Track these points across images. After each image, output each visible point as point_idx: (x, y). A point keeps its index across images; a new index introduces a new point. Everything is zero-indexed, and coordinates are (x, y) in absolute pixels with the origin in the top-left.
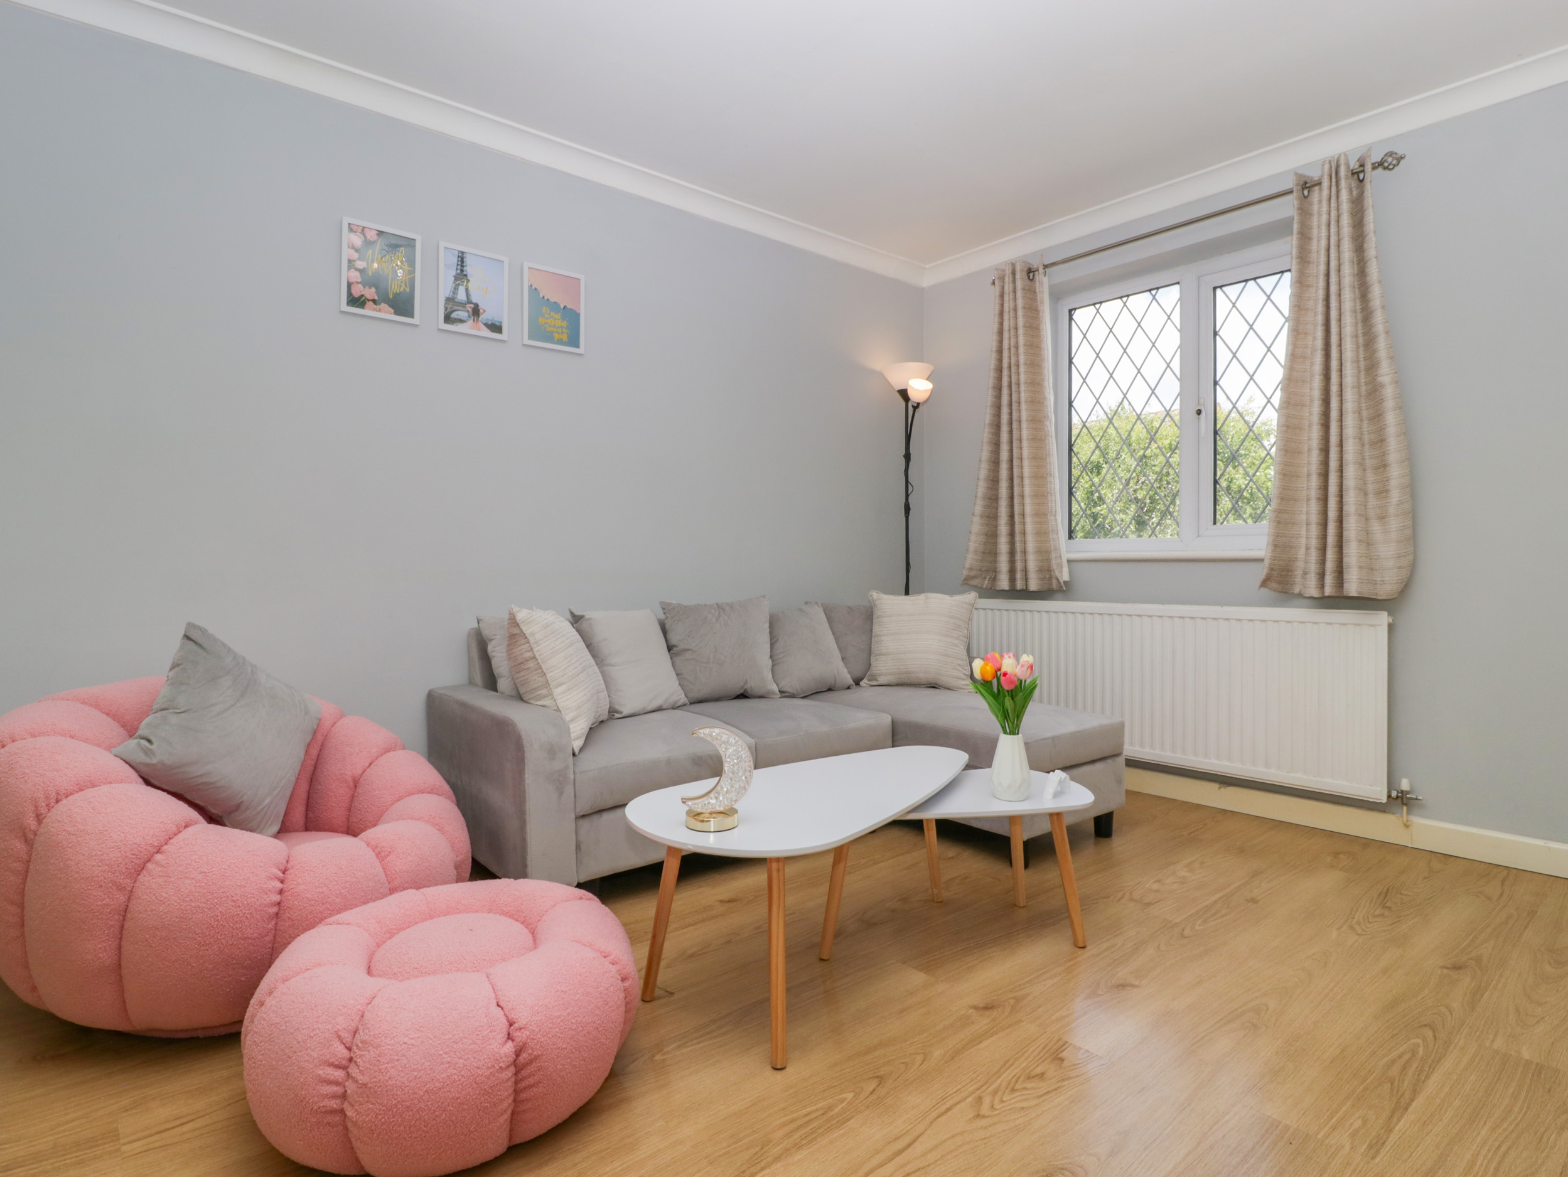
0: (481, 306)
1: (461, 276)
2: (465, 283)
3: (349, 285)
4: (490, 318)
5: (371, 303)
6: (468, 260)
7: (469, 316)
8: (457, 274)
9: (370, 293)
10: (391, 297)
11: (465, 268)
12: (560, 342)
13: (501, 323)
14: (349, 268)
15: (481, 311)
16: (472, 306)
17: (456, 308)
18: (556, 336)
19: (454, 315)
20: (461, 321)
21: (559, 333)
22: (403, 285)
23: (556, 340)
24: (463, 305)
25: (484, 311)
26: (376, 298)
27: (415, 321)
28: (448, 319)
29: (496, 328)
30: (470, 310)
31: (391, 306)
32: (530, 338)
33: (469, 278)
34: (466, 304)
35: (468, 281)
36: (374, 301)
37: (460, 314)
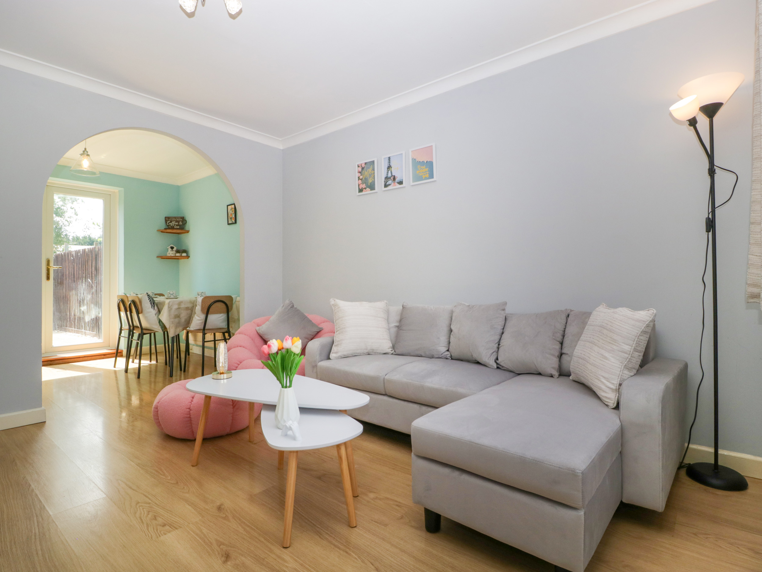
0: (396, 176)
1: (389, 167)
2: (390, 169)
3: (359, 185)
4: (399, 179)
5: (364, 190)
6: (391, 160)
7: (392, 182)
8: (388, 167)
9: (364, 186)
10: (369, 185)
11: (390, 163)
12: (426, 179)
13: (402, 180)
14: (358, 180)
15: (396, 178)
16: (393, 177)
17: (388, 180)
18: (424, 177)
19: (387, 183)
20: (390, 185)
21: (425, 175)
22: (372, 179)
23: (424, 178)
24: (390, 178)
25: (397, 177)
26: (365, 187)
27: (376, 190)
28: (386, 186)
29: (401, 183)
30: (392, 179)
31: (369, 188)
32: (413, 182)
33: (392, 166)
34: (391, 177)
35: (391, 167)
36: (365, 188)
37: (390, 182)
